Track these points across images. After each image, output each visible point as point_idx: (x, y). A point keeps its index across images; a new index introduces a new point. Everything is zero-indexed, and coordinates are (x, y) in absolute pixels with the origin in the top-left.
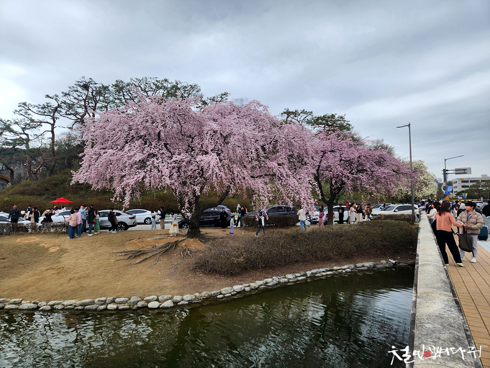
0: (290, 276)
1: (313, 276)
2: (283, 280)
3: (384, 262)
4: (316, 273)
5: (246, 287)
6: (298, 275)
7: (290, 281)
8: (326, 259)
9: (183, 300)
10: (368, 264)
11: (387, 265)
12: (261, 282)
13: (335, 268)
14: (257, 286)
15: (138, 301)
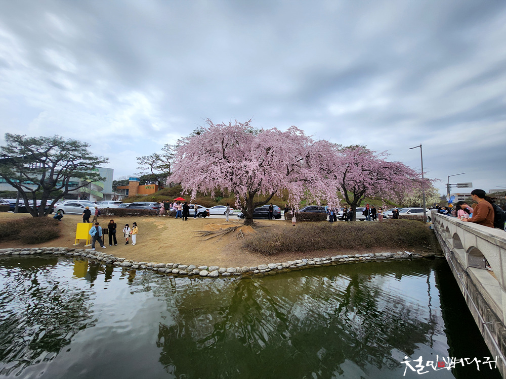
0: (317, 259)
1: (337, 261)
2: (311, 262)
3: (400, 253)
4: (340, 259)
5: (279, 265)
6: (324, 259)
7: (317, 263)
8: (349, 247)
9: (226, 271)
10: (386, 254)
11: (404, 256)
12: (292, 263)
13: (356, 255)
14: (288, 266)
15: (194, 269)
